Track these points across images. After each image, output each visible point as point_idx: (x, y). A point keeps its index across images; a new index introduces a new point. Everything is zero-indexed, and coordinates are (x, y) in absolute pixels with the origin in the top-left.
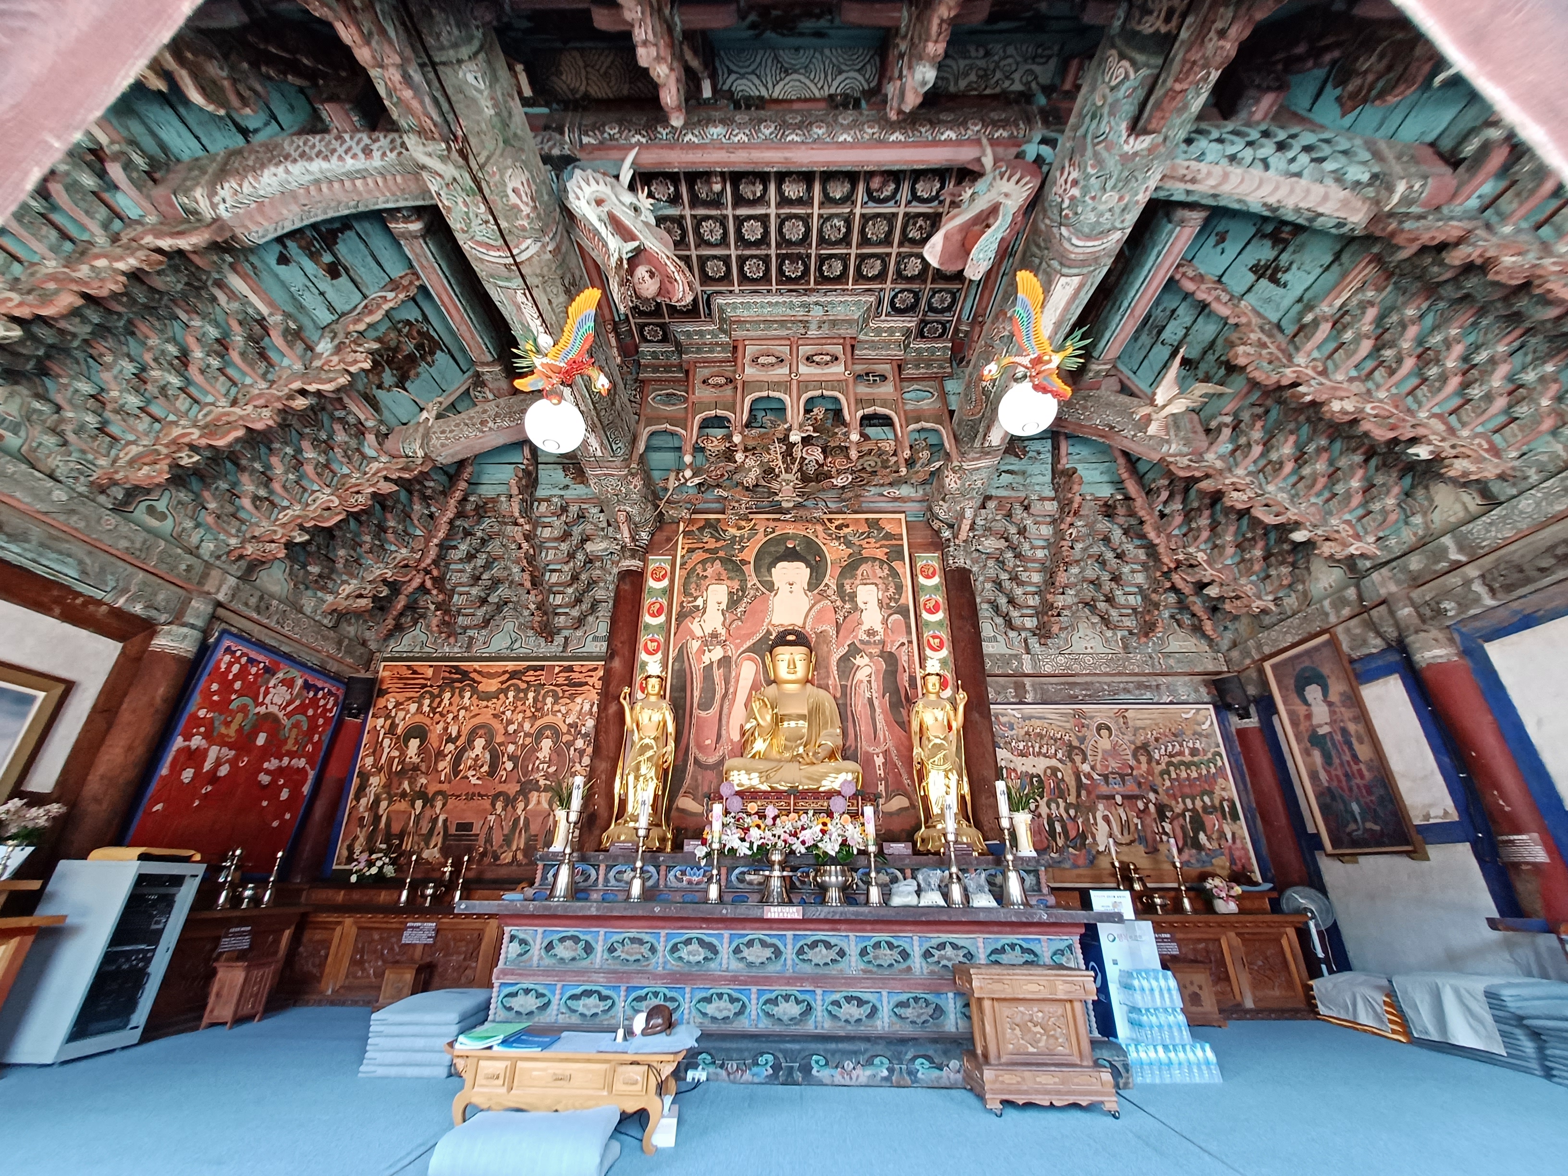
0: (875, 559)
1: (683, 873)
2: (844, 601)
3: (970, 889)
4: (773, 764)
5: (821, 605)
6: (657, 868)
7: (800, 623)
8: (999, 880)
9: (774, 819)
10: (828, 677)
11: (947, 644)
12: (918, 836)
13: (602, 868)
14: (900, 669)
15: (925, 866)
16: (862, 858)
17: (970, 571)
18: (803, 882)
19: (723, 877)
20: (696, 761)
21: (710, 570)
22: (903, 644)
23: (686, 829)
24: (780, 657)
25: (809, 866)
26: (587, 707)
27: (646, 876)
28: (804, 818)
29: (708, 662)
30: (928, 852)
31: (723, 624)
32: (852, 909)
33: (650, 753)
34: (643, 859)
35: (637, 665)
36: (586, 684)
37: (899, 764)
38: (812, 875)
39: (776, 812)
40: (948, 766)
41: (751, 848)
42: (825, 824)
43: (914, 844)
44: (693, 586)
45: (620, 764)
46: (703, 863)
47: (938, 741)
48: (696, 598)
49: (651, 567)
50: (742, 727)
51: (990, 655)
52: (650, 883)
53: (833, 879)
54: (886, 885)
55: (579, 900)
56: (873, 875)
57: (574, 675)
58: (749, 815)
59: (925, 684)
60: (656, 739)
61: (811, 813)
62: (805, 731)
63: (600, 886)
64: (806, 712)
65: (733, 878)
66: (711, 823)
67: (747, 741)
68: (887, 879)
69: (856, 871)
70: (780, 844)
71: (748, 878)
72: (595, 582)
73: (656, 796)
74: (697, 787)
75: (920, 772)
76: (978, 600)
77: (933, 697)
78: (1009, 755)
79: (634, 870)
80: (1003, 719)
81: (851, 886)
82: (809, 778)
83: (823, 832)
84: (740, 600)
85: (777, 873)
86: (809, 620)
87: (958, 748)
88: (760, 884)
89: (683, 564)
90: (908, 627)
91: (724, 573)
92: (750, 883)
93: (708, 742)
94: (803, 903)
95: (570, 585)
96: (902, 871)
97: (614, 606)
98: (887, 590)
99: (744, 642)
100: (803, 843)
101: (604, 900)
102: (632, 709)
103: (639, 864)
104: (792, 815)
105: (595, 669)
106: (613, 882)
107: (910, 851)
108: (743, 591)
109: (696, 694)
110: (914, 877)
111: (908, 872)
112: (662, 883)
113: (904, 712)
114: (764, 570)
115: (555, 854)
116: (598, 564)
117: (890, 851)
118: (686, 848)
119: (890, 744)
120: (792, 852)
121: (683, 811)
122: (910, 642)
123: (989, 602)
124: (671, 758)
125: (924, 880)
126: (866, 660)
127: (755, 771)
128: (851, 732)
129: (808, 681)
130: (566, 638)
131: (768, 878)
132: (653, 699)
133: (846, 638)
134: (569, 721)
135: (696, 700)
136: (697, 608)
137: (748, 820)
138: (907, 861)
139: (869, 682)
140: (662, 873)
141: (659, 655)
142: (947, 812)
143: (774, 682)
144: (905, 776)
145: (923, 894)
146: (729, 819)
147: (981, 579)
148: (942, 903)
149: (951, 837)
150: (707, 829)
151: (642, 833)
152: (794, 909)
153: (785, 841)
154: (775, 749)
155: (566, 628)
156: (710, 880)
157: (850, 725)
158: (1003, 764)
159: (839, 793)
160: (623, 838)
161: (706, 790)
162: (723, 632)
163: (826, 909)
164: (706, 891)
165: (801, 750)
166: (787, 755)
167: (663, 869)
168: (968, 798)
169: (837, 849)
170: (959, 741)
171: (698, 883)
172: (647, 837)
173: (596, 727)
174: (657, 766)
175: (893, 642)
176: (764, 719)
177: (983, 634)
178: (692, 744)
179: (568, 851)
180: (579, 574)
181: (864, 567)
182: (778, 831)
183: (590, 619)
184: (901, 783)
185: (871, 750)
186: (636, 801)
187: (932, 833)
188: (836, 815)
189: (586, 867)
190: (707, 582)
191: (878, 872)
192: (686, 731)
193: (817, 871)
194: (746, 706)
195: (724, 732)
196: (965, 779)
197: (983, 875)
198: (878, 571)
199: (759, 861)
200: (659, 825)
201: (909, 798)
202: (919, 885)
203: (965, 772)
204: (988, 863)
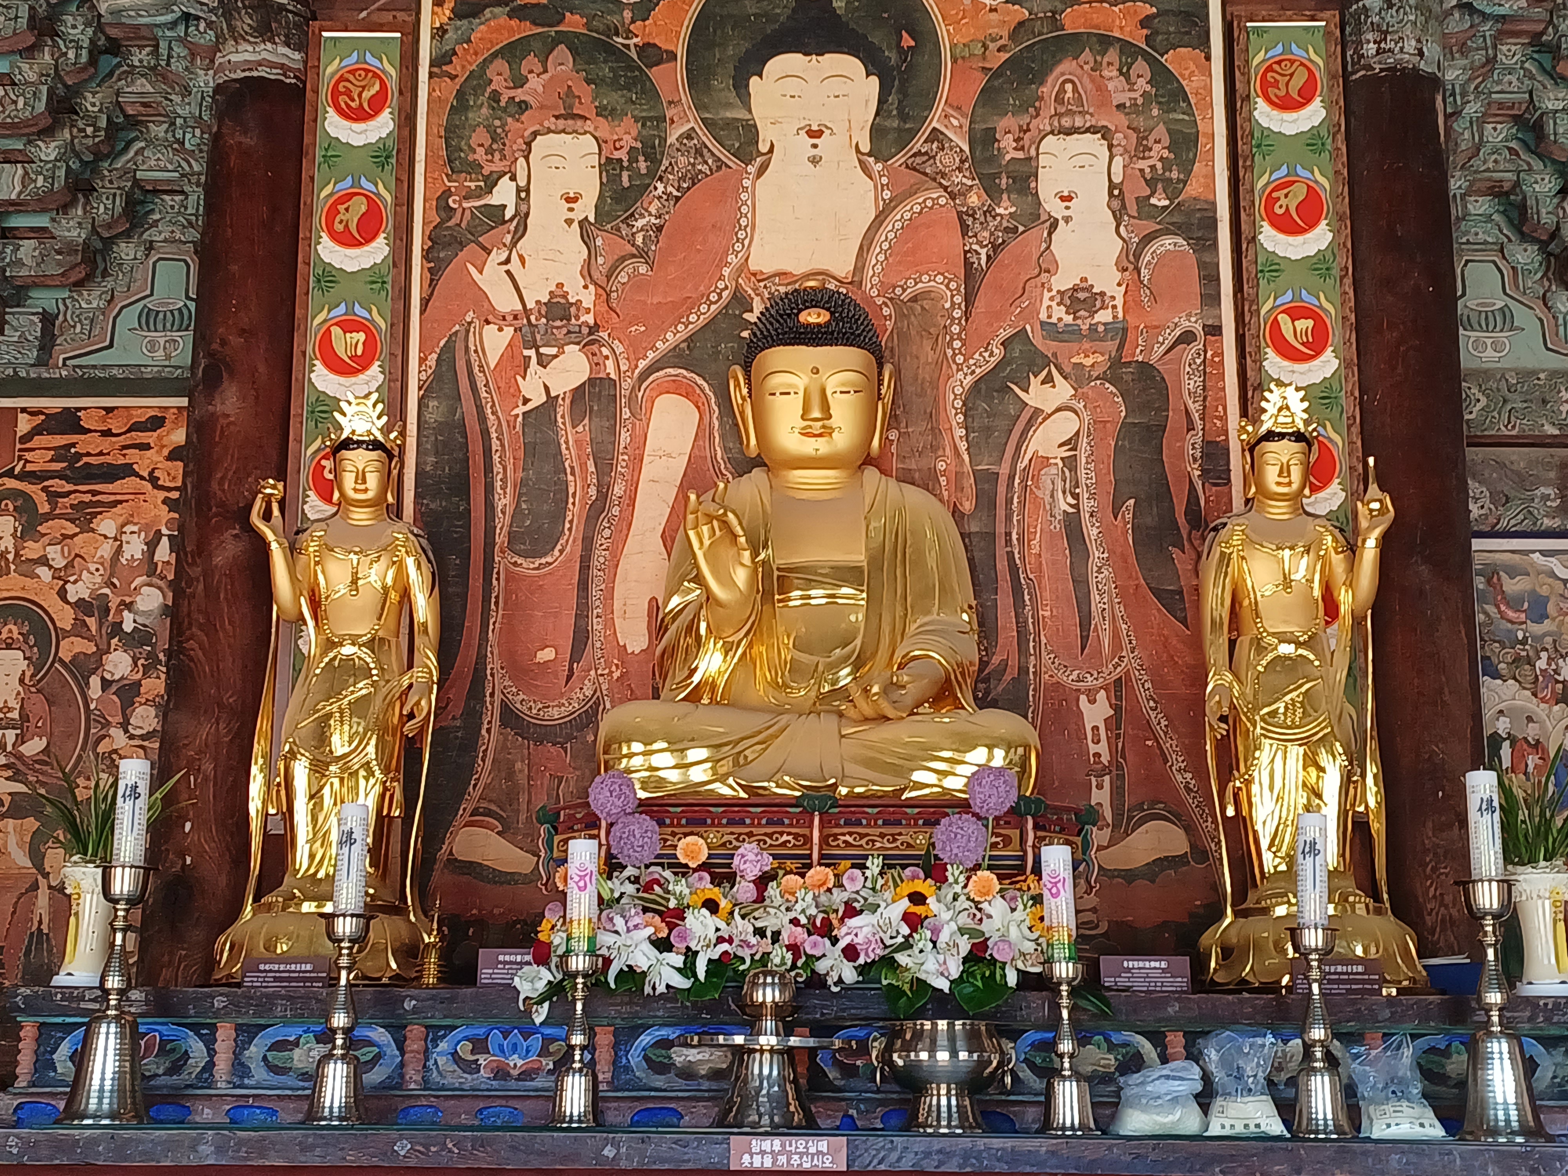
0: (1105, 42)
1: (480, 1045)
2: (992, 190)
3: (1364, 1090)
4: (757, 721)
5: (914, 205)
6: (398, 1032)
7: (843, 266)
8: (1457, 1063)
9: (762, 881)
10: (935, 448)
11: (1337, 333)
12: (1211, 938)
13: (225, 1035)
14: (1174, 418)
15: (1230, 1021)
16: (1036, 999)
17: (1434, 83)
18: (849, 1071)
19: (604, 1055)
20: (509, 716)
21: (535, 83)
22: (1187, 337)
23: (480, 923)
24: (777, 381)
25: (868, 1021)
26: (135, 548)
27: (365, 1054)
28: (853, 882)
29: (538, 399)
30: (1243, 985)
31: (587, 270)
32: (997, 1143)
33: (362, 688)
34: (354, 1008)
35: (301, 408)
36: (128, 471)
37: (1159, 721)
38: (876, 1048)
39: (768, 863)
40: (1316, 728)
41: (688, 969)
42: (917, 898)
43: (1199, 963)
44: (480, 136)
45: (262, 724)
46: (540, 1015)
47: (1286, 649)
48: (491, 183)
49: (331, 69)
50: (654, 606)
51: (1484, 375)
52: (375, 1077)
53: (943, 1056)
54: (1106, 1079)
55: (158, 1123)
56: (1066, 1046)
57: (85, 444)
58: (681, 870)
59: (1254, 471)
60: (374, 644)
61: (874, 866)
62: (858, 617)
63: (222, 1086)
64: (859, 557)
65: (635, 1058)
66: (562, 898)
67: (670, 652)
68: (1111, 1060)
69: (1014, 1035)
70: (779, 956)
71: (681, 1056)
72: (134, 122)
73: (382, 821)
74: (511, 797)
75: (1225, 747)
76: (1456, 184)
77: (1279, 510)
78: (1524, 700)
79: (326, 1036)
80: (1512, 586)
81: (996, 1078)
82: (869, 763)
83: (913, 921)
84: (641, 189)
85: (767, 1040)
86: (875, 257)
87: (1354, 673)
88: (716, 1075)
89: (439, 61)
90: (1211, 278)
91: (585, 91)
92: (688, 1073)
93: (547, 655)
94: (848, 1126)
95: (47, 133)
96: (1157, 1038)
97: (210, 207)
98: (1142, 149)
99: (660, 331)
100: (851, 952)
101: (235, 1123)
102: (293, 550)
103: (340, 1020)
104: (817, 873)
105: (156, 423)
106: (260, 1074)
107: (1182, 982)
108: (653, 159)
109: (504, 501)
110: (1194, 1055)
111: (1176, 1041)
112: (413, 1075)
113: (1181, 559)
114: (722, 84)
115: (74, 994)
116: (140, 56)
117: (1123, 981)
118: (485, 975)
119: (1130, 661)
120: (817, 981)
121: (471, 868)
122: (1214, 330)
123: (1497, 192)
124: (427, 704)
125: (1224, 1062)
126: (1063, 391)
127: (694, 741)
128: (1006, 619)
129: (868, 461)
130: (48, 319)
131: (741, 1053)
132: (360, 516)
133: (997, 316)
134: (75, 592)
135: (502, 523)
136: (496, 213)
137: (680, 887)
138: (1173, 1009)
139: (1070, 463)
140: (414, 1045)
141: (374, 375)
142: (1306, 865)
143: (758, 462)
144: (1177, 761)
145: (1218, 1103)
146: (620, 886)
147: (1473, 109)
148: (1276, 1127)
149: (1313, 939)
150: (551, 917)
151: (345, 927)
152: (823, 1144)
153: (794, 948)
154: (763, 674)
155: (41, 283)
156: (563, 1065)
157: (1004, 600)
158: (1503, 726)
159: (964, 806)
160: (282, 948)
161: (541, 800)
162: (588, 298)
163: (919, 1144)
164: (554, 1095)
165: (845, 676)
166: (802, 693)
167: (415, 1032)
168: (1378, 827)
169: (955, 969)
170: (1356, 652)
171: (527, 1075)
172: (359, 940)
173: (171, 612)
174: (383, 730)
175: (1157, 329)
176: (727, 581)
177: (1468, 304)
178: (494, 663)
179: (114, 982)
180: (76, 91)
181: (1066, 67)
182: (772, 921)
183: (126, 251)
184: (1166, 779)
185: (1069, 679)
186: (319, 834)
187: (1255, 927)
188: (952, 872)
189: (169, 1030)
190: (529, 123)
191: (1082, 1039)
192: (472, 622)
193: (893, 1035)
194: (668, 539)
195: (597, 625)
196: (1371, 769)
197: (1408, 1053)
198: (1115, 84)
199: (715, 1007)
200: (398, 910)
201: (1189, 829)
202: (1206, 1078)
203: (1371, 746)
204: (1424, 1018)
